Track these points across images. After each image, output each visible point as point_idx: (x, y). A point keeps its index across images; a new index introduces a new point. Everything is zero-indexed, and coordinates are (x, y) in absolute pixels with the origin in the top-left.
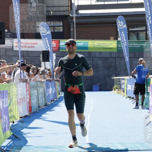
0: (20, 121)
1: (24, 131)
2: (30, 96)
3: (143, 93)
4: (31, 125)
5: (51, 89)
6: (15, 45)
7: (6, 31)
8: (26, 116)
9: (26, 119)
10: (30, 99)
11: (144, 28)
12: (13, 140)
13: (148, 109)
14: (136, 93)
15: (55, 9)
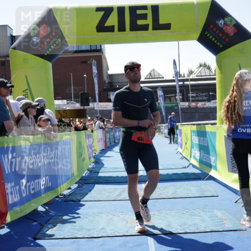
0: (100, 153)
1: (102, 158)
2: (105, 137)
3: (174, 134)
4: (106, 155)
5: (117, 133)
6: (95, 106)
7: (90, 98)
8: (103, 150)
9: (104, 151)
10: (106, 139)
11: (174, 95)
12: (96, 164)
13: (177, 144)
14: (169, 134)
15: (119, 84)
